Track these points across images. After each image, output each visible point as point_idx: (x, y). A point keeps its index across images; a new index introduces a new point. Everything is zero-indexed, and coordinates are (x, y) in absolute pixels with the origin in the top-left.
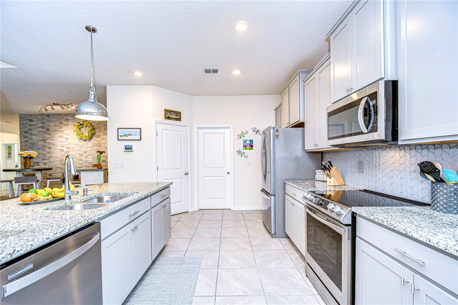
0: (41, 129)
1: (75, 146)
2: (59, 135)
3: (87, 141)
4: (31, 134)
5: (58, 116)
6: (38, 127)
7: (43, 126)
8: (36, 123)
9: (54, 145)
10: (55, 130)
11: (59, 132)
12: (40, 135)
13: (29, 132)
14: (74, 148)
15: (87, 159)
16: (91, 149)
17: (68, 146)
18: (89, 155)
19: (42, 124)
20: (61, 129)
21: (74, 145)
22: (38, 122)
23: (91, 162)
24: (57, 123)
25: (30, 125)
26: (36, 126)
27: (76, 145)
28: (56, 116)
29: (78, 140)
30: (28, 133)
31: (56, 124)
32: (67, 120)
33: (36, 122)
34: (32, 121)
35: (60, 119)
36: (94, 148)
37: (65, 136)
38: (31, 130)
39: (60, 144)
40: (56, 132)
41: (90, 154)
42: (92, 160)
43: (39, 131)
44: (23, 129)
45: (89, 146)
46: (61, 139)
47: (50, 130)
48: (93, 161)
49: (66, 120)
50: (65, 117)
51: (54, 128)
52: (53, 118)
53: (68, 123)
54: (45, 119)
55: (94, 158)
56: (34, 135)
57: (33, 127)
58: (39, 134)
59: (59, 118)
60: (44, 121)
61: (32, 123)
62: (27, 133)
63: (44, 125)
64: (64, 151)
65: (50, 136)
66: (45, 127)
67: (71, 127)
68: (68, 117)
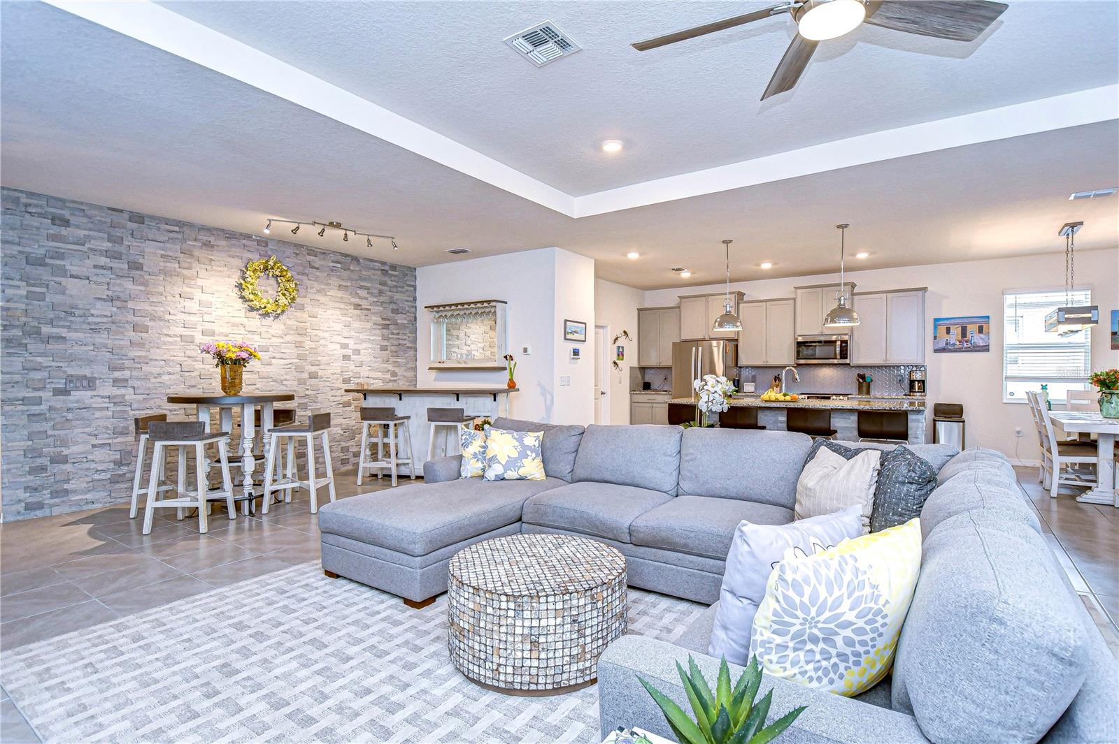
0: (103, 261)
1: (233, 330)
2: (177, 290)
3: (270, 317)
4: (63, 272)
5: (177, 229)
6: (91, 249)
7: (115, 249)
8: (82, 233)
9: (161, 319)
10: (166, 273)
11: (180, 280)
12: (100, 279)
13: (48, 261)
14: (230, 335)
15: (268, 369)
16: (282, 340)
17: (208, 326)
18: (274, 358)
19: (109, 241)
20: (185, 272)
21: (230, 324)
22: (91, 233)
23: (282, 378)
24: (173, 250)
25: (55, 238)
26: (84, 245)
27: (233, 325)
28: (168, 227)
29: (242, 314)
30: (45, 265)
31: (171, 254)
32: (208, 245)
33: (86, 233)
34: (66, 223)
35: (184, 240)
36: (288, 338)
37: (198, 294)
38: (61, 256)
39: (180, 317)
40: (168, 279)
41: (278, 355)
42: (283, 372)
43: (95, 267)
44: (20, 248)
45: (277, 331)
46: (187, 303)
47: (145, 269)
48: (287, 374)
49: (204, 244)
50: (204, 237)
51: (162, 264)
52: (159, 229)
53: (211, 255)
54: (124, 227)
55: (289, 366)
56: (72, 276)
57: (70, 246)
58: (97, 275)
59: (180, 236)
60: (118, 233)
61: (64, 231)
62: (40, 265)
63: (123, 249)
64: (197, 341)
65: (143, 288)
66: (124, 257)
67: (221, 269)
68: (212, 239)
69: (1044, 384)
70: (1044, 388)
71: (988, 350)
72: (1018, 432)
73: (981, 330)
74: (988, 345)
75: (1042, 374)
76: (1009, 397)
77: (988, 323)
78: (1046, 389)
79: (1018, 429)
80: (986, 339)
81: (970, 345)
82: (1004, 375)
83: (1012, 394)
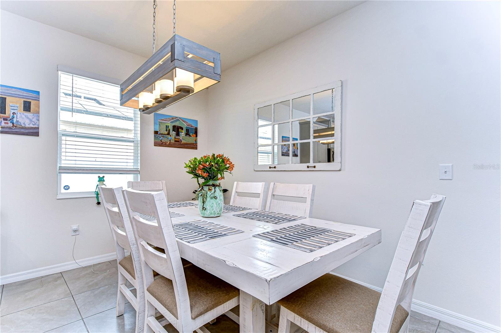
69: (101, 176)
70: (101, 180)
71: (36, 134)
72: (75, 231)
73: (27, 107)
74: (38, 128)
75: (98, 165)
76: (63, 191)
77: (37, 99)
78: (104, 181)
79: (75, 227)
80: (34, 120)
81: (10, 125)
82: (59, 165)
83: (67, 187)
